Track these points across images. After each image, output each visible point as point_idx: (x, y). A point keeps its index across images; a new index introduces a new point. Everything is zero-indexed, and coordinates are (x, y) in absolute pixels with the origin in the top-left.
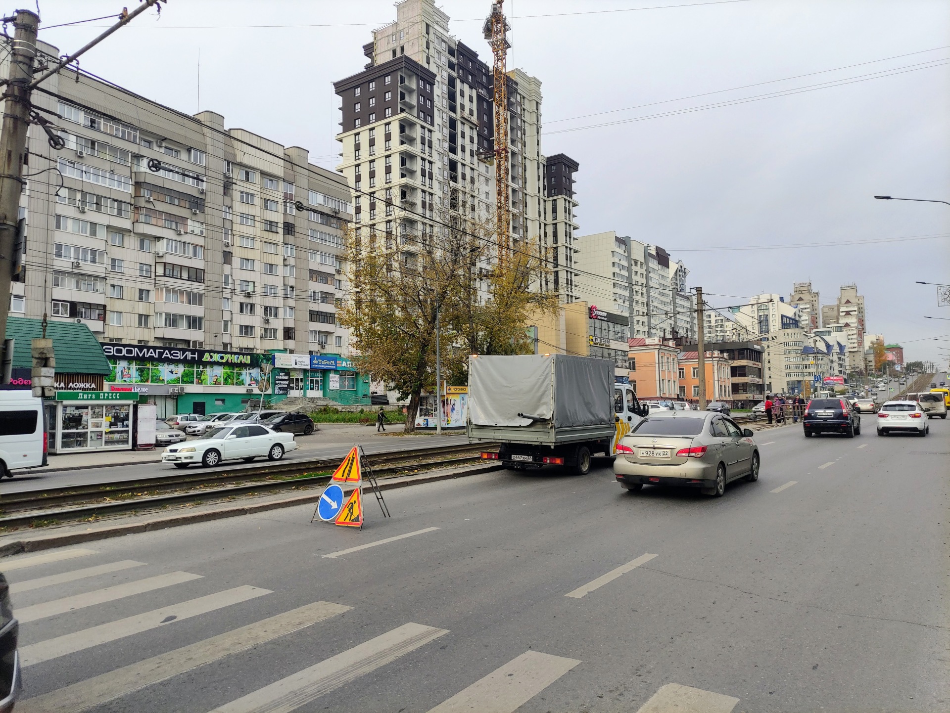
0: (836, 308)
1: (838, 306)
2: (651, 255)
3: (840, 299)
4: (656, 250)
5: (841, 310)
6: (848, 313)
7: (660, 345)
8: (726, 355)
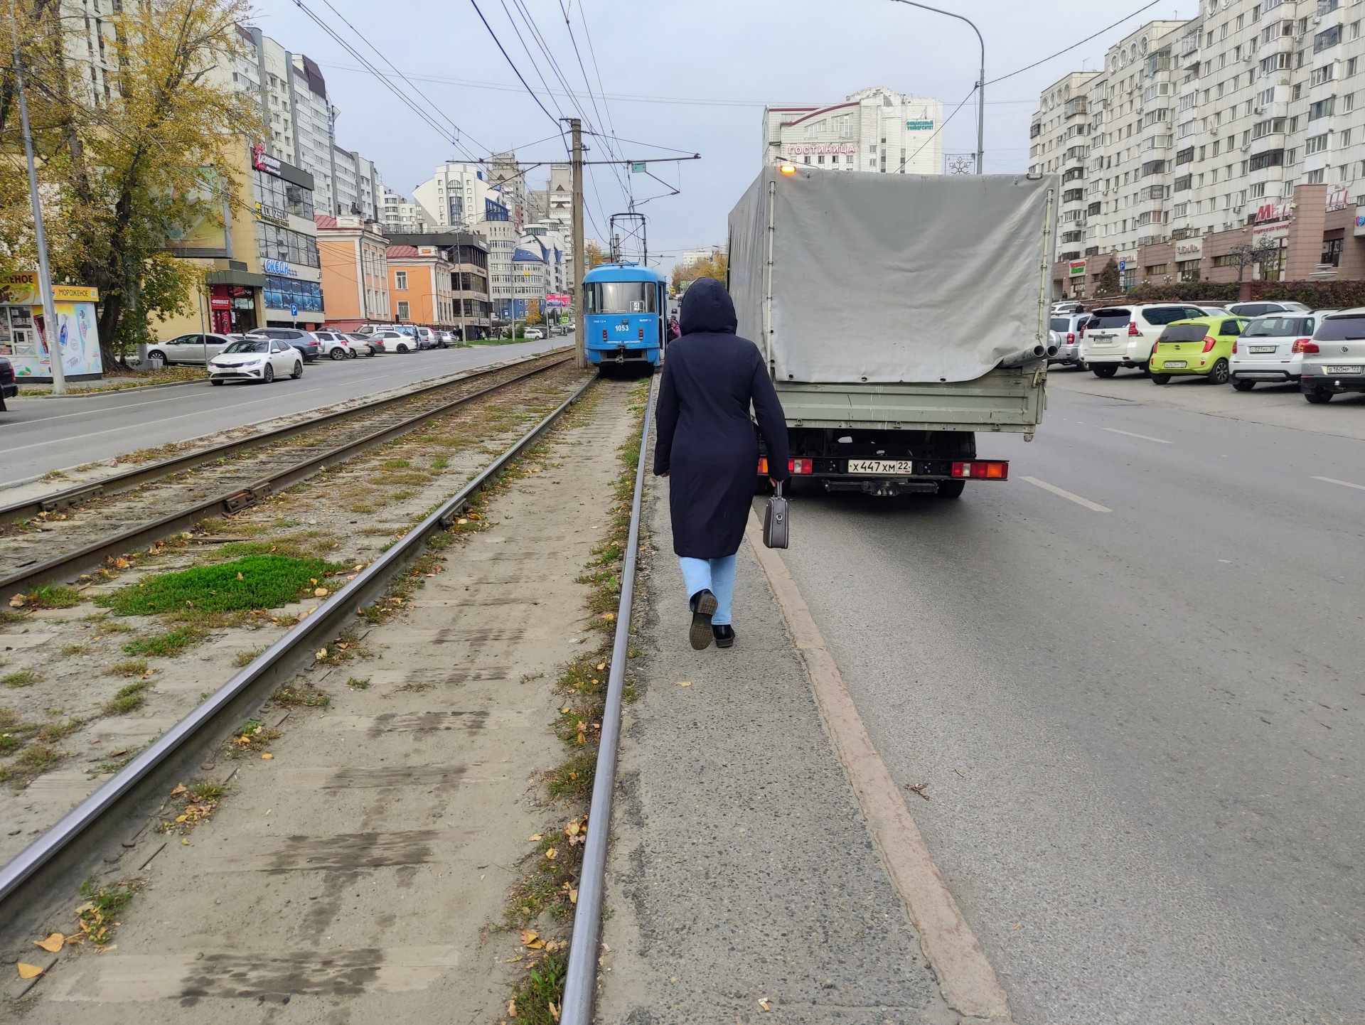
0: (545, 197)
1: (548, 194)
2: (296, 70)
3: (549, 183)
4: (304, 63)
5: (552, 199)
6: (560, 205)
7: (364, 231)
8: (444, 254)
